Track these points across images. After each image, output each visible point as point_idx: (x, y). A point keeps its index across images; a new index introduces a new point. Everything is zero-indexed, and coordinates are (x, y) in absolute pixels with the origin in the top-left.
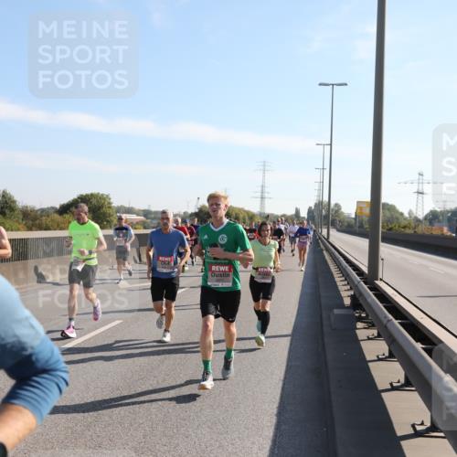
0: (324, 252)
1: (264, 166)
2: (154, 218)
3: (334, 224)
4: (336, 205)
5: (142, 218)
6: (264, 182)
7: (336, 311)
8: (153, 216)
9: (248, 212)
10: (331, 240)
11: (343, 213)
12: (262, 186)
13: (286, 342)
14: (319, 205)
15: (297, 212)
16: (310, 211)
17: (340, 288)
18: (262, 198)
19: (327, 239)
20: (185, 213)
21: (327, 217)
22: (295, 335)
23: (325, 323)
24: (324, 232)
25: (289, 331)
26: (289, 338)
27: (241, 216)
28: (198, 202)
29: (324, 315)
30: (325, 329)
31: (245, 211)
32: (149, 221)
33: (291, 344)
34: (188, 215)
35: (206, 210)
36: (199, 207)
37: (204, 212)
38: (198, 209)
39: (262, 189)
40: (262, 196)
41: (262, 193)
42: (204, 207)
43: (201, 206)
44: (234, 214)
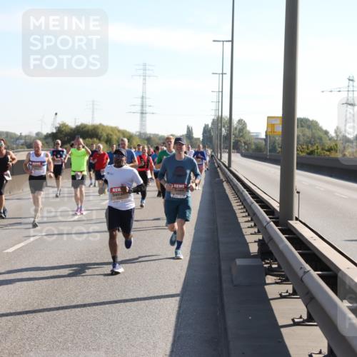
0: (225, 184)
1: (145, 70)
3: (237, 147)
4: (240, 121)
6: (144, 92)
7: (239, 262)
9: (124, 133)
10: (233, 168)
11: (249, 132)
12: (143, 98)
13: (173, 304)
14: (218, 121)
15: (190, 132)
16: (206, 131)
17: (244, 231)
18: (142, 113)
19: (228, 167)
20: (37, 134)
21: (228, 137)
22: (186, 294)
23: (224, 277)
24: (225, 157)
25: (178, 290)
26: (178, 298)
27: (115, 137)
28: (55, 118)
29: (223, 267)
30: (225, 285)
31: (119, 131)
33: (180, 307)
34: (43, 137)
35: (67, 130)
36: (58, 125)
37: (64, 133)
38: (56, 128)
39: (143, 101)
40: (142, 110)
41: (142, 106)
42: (64, 125)
43: (60, 125)
44: (105, 135)
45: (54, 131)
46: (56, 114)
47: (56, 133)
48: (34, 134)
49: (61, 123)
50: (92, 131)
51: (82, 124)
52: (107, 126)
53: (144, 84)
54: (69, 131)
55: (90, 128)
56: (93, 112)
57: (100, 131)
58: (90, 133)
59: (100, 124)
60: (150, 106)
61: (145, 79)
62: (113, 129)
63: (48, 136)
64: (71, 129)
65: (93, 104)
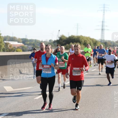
1: (104, 7)
2: (30, 44)
5: (21, 44)
6: (104, 19)
8: (29, 43)
9: (93, 40)
12: (103, 22)
18: (102, 30)
20: (50, 41)
27: (88, 42)
28: (59, 33)
31: (90, 39)
32: (26, 46)
34: (53, 42)
35: (65, 39)
36: (60, 36)
37: (63, 40)
38: (59, 37)
39: (103, 24)
40: (102, 28)
41: (103, 26)
42: (63, 36)
43: (61, 36)
44: (83, 41)
45: (58, 39)
46: (59, 31)
47: (59, 40)
48: (48, 41)
49: (61, 35)
50: (77, 39)
51: (72, 36)
52: (84, 37)
53: (104, 15)
54: (66, 39)
55: (76, 38)
56: (77, 29)
57: (81, 39)
58: (76, 40)
59: (81, 36)
60: (106, 26)
61: (104, 12)
62: (88, 38)
63: (55, 42)
64: (67, 38)
65: (78, 26)
